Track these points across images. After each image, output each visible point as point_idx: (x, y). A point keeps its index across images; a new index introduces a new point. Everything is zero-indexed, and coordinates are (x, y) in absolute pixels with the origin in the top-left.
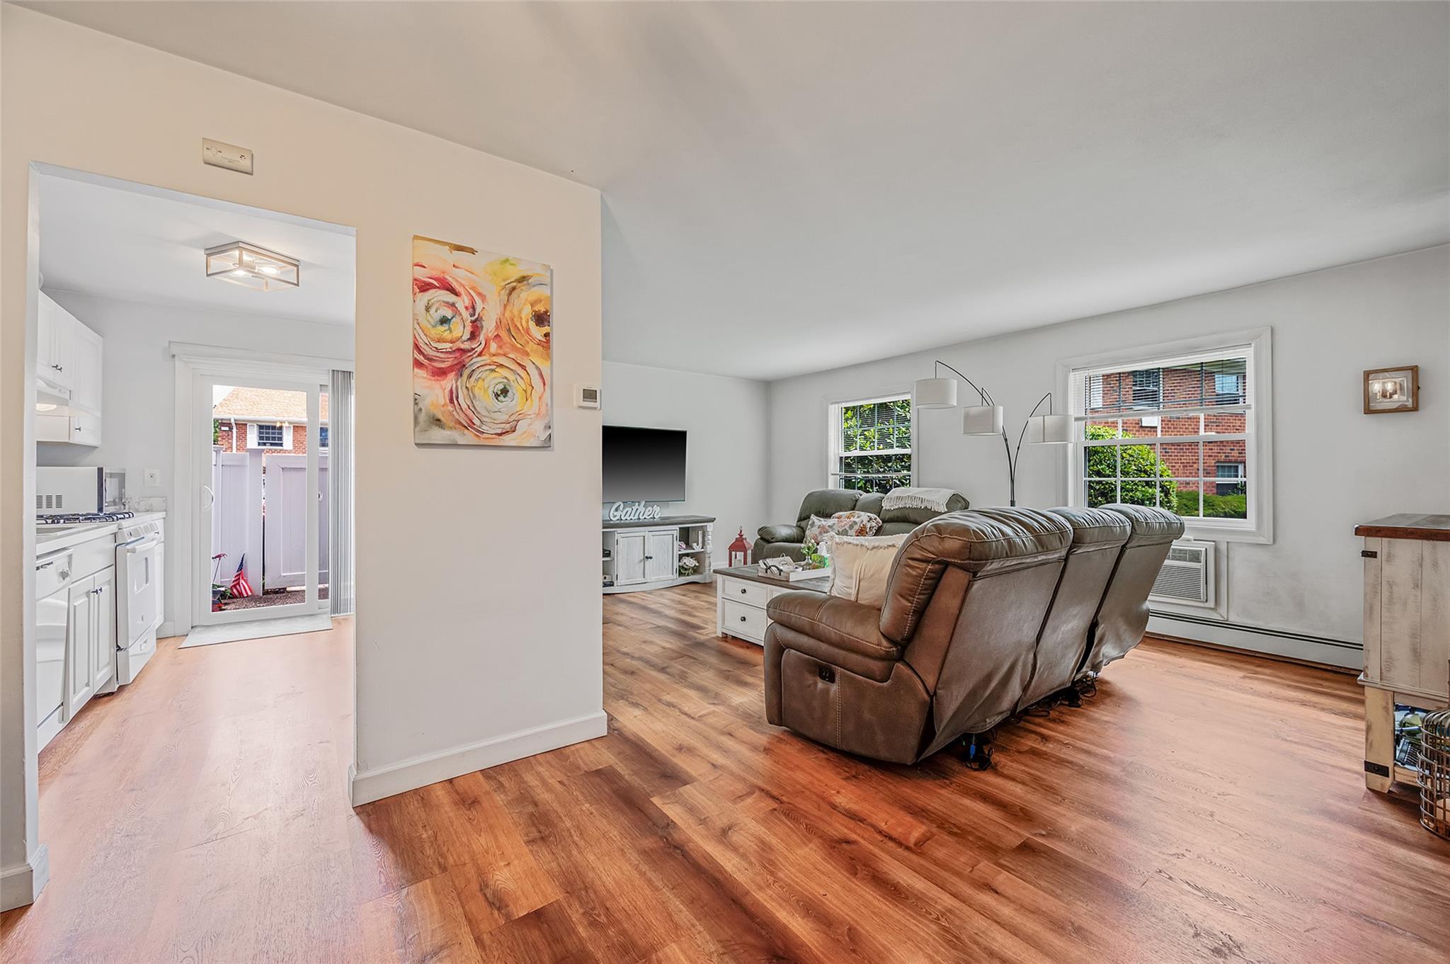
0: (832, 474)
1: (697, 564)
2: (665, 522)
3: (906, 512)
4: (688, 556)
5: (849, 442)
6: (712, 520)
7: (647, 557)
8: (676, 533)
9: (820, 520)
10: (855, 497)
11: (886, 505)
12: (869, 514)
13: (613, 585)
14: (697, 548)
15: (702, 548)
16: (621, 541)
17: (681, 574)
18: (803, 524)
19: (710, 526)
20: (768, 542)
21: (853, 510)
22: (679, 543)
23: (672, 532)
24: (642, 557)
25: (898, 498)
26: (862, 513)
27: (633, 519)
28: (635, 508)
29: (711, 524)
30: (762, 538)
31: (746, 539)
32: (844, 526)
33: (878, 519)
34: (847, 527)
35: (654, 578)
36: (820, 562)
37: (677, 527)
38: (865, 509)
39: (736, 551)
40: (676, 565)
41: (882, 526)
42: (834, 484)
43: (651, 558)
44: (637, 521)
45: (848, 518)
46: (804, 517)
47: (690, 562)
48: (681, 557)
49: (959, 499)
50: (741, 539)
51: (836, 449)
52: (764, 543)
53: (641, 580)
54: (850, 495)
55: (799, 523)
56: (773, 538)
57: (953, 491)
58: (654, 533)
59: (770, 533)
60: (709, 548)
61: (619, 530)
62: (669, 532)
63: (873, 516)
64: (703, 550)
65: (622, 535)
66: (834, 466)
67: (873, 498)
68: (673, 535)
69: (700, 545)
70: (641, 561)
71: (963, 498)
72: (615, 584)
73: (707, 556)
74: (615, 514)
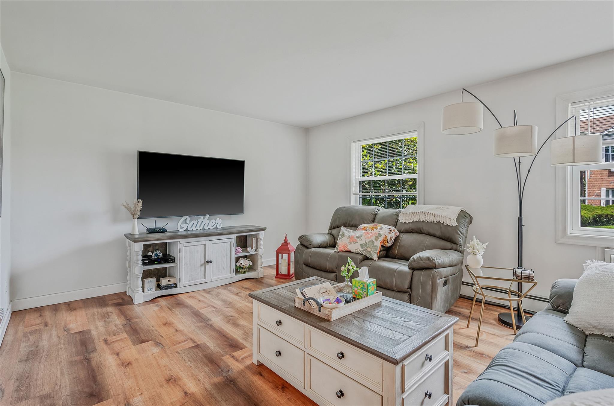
0: (354, 194)
1: (251, 264)
2: (225, 232)
3: (420, 226)
4: (244, 258)
5: (365, 171)
6: (263, 229)
7: (208, 262)
8: (233, 241)
9: (349, 232)
10: (374, 212)
11: (402, 219)
12: (389, 227)
13: (176, 287)
14: (251, 251)
15: (256, 251)
16: (183, 250)
17: (237, 272)
18: (334, 232)
19: (262, 234)
20: (307, 247)
21: (373, 221)
22: (237, 248)
23: (230, 240)
24: (203, 262)
25: (413, 213)
26: (383, 226)
27: (199, 229)
28: (200, 221)
29: (263, 232)
30: (302, 244)
31: (290, 243)
32: (371, 237)
33: (396, 231)
34: (373, 239)
35: (214, 278)
36: (362, 289)
37: (234, 236)
38: (384, 221)
39: (282, 253)
40: (233, 267)
41: (398, 236)
42: (355, 202)
43: (211, 262)
44: (202, 231)
45: (372, 229)
46: (335, 226)
47: (246, 263)
48: (237, 259)
49: (467, 215)
50: (286, 243)
51: (356, 176)
52: (303, 248)
53: (203, 280)
54: (371, 210)
55: (330, 231)
56: (310, 245)
57: (460, 208)
58: (214, 242)
59: (308, 241)
60: (261, 251)
61: (181, 240)
62: (227, 240)
63: (393, 228)
64: (256, 253)
65: (185, 244)
66: (355, 188)
67: (390, 213)
68: (231, 242)
69: (254, 248)
70: (202, 265)
71: (469, 215)
72: (178, 286)
73: (259, 257)
74: (182, 226)
